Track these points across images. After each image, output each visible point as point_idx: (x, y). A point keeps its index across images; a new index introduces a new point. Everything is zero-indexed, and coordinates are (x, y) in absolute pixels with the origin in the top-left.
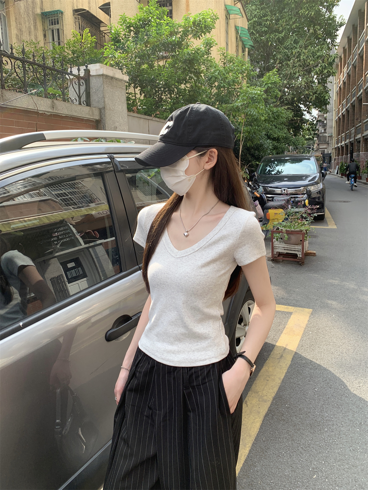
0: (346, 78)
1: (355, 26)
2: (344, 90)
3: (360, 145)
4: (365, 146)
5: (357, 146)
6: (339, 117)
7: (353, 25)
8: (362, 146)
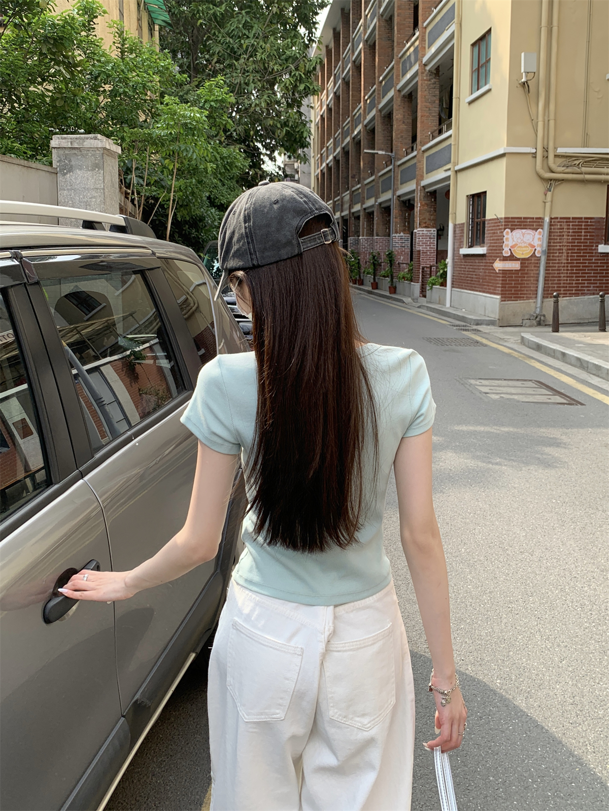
0: (333, 102)
1: (346, 11)
2: (329, 123)
3: (359, 223)
4: (367, 226)
5: (355, 224)
6: (321, 171)
7: (343, 10)
8: (363, 225)
